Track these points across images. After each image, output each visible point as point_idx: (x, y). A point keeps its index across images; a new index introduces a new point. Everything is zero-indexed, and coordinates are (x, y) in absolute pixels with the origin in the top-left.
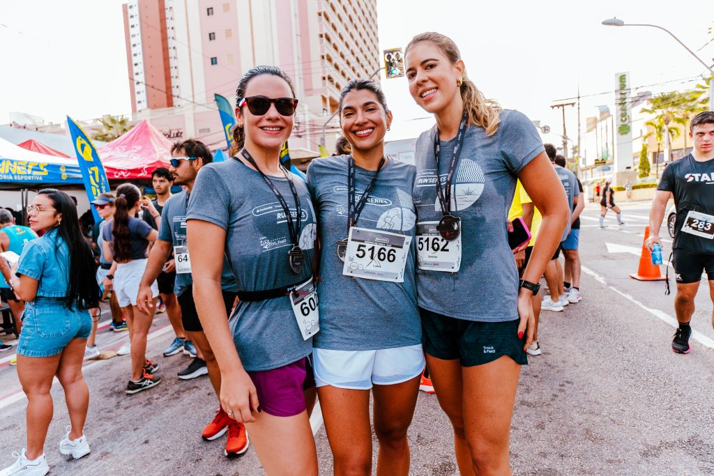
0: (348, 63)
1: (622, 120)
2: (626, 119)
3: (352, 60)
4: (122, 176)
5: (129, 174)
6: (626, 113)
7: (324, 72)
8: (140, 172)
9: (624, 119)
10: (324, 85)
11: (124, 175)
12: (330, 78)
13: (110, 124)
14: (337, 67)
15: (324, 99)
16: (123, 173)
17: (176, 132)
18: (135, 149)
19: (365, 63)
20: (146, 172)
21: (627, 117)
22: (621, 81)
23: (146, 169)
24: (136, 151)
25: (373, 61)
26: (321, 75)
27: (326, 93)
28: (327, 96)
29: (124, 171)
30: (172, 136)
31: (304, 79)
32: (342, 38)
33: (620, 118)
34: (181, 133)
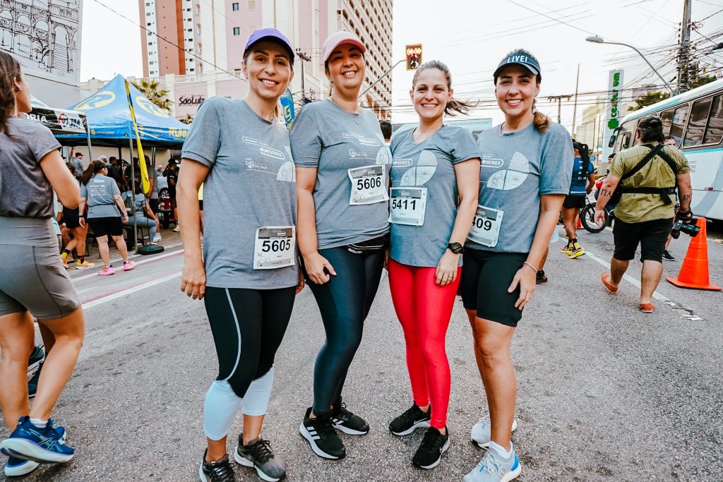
6: (616, 109)
13: (142, 88)
17: (198, 98)
22: (615, 79)
30: (194, 102)
32: (358, 15)
33: (610, 113)
34: (203, 99)
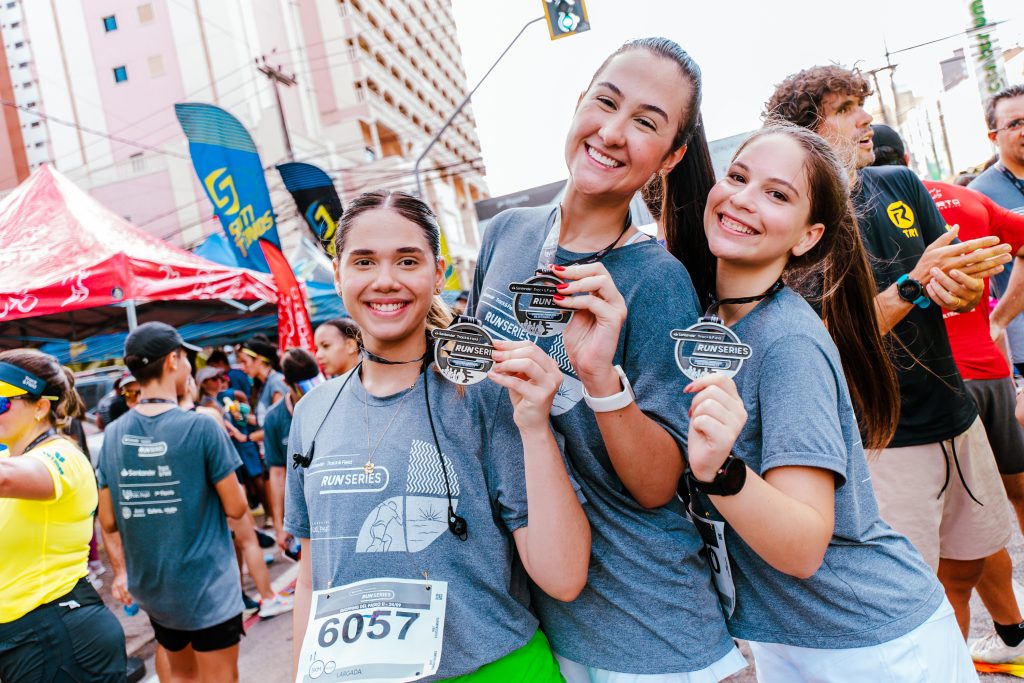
0: (401, 51)
1: (990, 89)
2: (998, 85)
3: (408, 43)
4: (15, 311)
5: (35, 303)
7: (357, 72)
8: (68, 294)
9: (993, 86)
10: (361, 97)
11: (20, 308)
12: (370, 84)
14: (381, 61)
15: (365, 128)
16: (15, 303)
18: (29, 235)
19: (433, 47)
20: (86, 291)
21: (999, 81)
23: (85, 282)
24: (33, 239)
25: (446, 42)
26: (352, 79)
27: (368, 115)
28: (370, 121)
29: (19, 297)
31: (316, 91)
33: (986, 86)
